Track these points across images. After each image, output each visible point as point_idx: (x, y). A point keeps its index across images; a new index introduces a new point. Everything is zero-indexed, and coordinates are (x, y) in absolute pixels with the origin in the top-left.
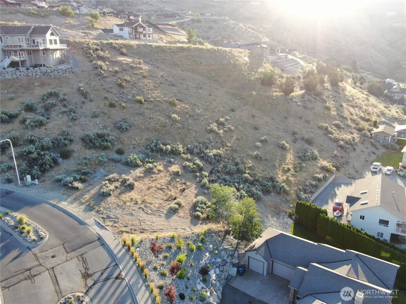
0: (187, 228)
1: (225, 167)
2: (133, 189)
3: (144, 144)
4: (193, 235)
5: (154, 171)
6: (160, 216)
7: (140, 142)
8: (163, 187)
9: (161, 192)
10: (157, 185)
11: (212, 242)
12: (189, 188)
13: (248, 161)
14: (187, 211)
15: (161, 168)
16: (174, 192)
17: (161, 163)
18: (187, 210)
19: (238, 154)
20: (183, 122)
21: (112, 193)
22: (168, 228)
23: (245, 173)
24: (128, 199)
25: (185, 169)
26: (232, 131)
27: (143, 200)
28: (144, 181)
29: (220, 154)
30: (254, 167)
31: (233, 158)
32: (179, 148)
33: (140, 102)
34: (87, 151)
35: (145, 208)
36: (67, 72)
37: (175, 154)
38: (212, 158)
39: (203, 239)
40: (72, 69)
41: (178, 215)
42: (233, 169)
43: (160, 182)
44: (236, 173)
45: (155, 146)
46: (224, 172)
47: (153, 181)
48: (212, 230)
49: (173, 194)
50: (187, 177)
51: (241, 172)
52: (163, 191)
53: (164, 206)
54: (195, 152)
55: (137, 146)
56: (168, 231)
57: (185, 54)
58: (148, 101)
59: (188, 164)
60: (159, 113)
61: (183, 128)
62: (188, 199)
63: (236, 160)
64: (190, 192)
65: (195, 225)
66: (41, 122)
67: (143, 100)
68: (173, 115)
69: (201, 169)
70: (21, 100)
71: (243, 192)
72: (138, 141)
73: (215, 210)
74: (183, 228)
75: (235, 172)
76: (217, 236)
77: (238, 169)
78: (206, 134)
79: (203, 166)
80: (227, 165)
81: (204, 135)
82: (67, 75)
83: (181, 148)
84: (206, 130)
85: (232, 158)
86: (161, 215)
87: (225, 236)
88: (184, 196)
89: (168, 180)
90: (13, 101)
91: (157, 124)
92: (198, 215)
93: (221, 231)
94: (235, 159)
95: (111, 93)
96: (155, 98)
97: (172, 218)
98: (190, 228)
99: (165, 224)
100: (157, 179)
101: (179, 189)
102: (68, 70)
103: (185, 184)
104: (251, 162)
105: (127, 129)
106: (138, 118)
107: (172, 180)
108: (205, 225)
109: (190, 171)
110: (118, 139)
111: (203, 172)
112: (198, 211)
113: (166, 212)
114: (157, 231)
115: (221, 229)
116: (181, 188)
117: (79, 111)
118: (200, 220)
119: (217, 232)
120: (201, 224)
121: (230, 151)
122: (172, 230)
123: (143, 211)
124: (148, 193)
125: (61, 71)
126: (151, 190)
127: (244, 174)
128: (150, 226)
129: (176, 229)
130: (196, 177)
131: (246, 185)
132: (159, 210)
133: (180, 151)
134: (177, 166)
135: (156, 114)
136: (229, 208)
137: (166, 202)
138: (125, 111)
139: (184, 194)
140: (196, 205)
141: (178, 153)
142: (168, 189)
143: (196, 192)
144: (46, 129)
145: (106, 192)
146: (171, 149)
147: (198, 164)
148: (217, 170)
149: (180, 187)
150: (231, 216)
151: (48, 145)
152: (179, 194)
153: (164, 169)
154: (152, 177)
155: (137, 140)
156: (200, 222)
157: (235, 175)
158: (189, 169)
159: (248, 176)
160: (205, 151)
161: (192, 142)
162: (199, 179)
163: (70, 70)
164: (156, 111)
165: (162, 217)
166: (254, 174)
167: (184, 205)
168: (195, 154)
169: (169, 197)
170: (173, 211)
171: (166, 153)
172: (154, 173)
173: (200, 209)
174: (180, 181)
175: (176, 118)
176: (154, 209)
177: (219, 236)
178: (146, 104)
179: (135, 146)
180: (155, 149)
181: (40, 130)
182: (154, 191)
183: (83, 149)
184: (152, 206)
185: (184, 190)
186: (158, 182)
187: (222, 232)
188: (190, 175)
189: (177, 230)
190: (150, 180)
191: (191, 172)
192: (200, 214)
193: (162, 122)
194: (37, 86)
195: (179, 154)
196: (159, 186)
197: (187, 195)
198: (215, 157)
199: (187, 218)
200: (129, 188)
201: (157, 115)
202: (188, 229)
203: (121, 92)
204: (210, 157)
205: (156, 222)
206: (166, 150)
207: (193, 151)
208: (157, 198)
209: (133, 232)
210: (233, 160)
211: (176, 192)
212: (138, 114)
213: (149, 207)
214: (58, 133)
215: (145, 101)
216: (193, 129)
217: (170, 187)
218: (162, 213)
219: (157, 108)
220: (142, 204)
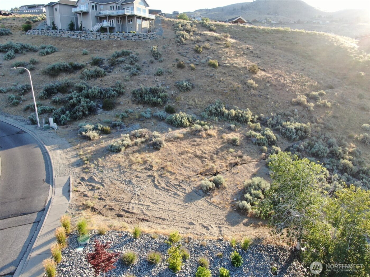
0: (214, 226)
1: (311, 146)
2: (157, 149)
3: (203, 106)
4: (218, 244)
5: (200, 134)
6: (176, 194)
7: (199, 103)
8: (204, 155)
9: (199, 161)
10: (197, 151)
11: (256, 268)
12: (246, 163)
13: (350, 145)
14: (229, 197)
15: (213, 132)
16: (219, 164)
17: (216, 127)
18: (229, 195)
19: (333, 134)
20: (261, 89)
21: (123, 149)
22: (177, 218)
23: (343, 158)
24: (140, 160)
25: (248, 140)
26: (328, 107)
27: (163, 166)
28: (180, 143)
29: (305, 129)
30: (360, 152)
31: (325, 137)
32: (247, 114)
33: (213, 66)
34: (134, 106)
35: (157, 178)
36: (148, 38)
37: (239, 121)
38: (292, 131)
39: (236, 259)
40: (154, 35)
41: (209, 200)
42: (324, 150)
43: (203, 148)
44: (328, 157)
45: (216, 109)
46: (309, 153)
47: (194, 145)
48: (264, 242)
49: (215, 167)
50: (248, 149)
51: (338, 157)
52: (202, 161)
53: (192, 181)
54: (268, 123)
55: (194, 107)
56: (172, 223)
57: (280, 35)
58: (224, 66)
59: (254, 133)
60: (231, 78)
61: (260, 96)
62: (237, 178)
63: (331, 140)
64: (244, 170)
65: (233, 224)
66: (98, 72)
67: (217, 65)
68: (249, 81)
69: (271, 143)
70: (93, 55)
71: (338, 185)
72: (196, 103)
73: (275, 203)
74: (205, 224)
75: (326, 155)
76: (271, 257)
77: (331, 152)
78: (289, 106)
79: (275, 139)
80: (315, 144)
81: (287, 107)
82: (146, 40)
83: (249, 114)
84: (291, 102)
85: (323, 136)
86: (179, 193)
87: (289, 262)
88: (233, 173)
89: (216, 148)
90: (86, 56)
91: (227, 87)
92: (243, 206)
93: (282, 249)
94: (328, 139)
95: (185, 57)
96: (233, 64)
97: (196, 202)
98: (220, 227)
99: (177, 210)
100: (201, 144)
101: (228, 162)
102: (149, 36)
103: (240, 157)
104: (354, 146)
105: (187, 88)
106: (205, 80)
107: (222, 149)
108: (252, 229)
109: (254, 142)
110: (174, 98)
111: (274, 147)
112: (246, 200)
113: (190, 190)
114: (153, 219)
115: (285, 244)
116: (233, 161)
117: (144, 69)
118: (247, 218)
119: (273, 248)
120: (246, 225)
121: (322, 128)
122: (182, 225)
123: (153, 181)
124: (178, 159)
125: (142, 36)
126: (183, 156)
127: (341, 160)
128: (145, 208)
129: (191, 223)
130: (262, 151)
131: (345, 176)
132: (179, 186)
133: (248, 118)
134: (238, 134)
135: (228, 78)
136: (304, 205)
137: (199, 175)
138: (193, 73)
139: (234, 170)
140: (247, 189)
141: (243, 120)
142: (212, 159)
143: (254, 170)
144: (101, 80)
145: (115, 146)
146: (235, 114)
147: (269, 136)
148: (297, 148)
149: (232, 159)
150: (308, 222)
151: (94, 94)
152: (225, 169)
153: (217, 135)
154: (195, 141)
155: (197, 101)
156: (246, 220)
157: (326, 159)
158: (253, 139)
159: (350, 163)
160: (284, 123)
161: (268, 112)
162: (265, 155)
163: (152, 36)
164: (229, 75)
165: (179, 198)
166: (360, 163)
167: (226, 186)
168: (269, 125)
169: (208, 170)
170: (203, 191)
171: (227, 118)
172: (201, 137)
173: (251, 198)
174: (234, 153)
175: (252, 84)
176: (173, 182)
177: (277, 260)
178: (220, 68)
179: (192, 107)
180: (214, 112)
181: (96, 81)
182: (187, 158)
183: (131, 103)
184: (172, 177)
185: (236, 164)
186: (201, 148)
187: (285, 250)
188: (254, 149)
189: (191, 226)
190: (190, 144)
191: (255, 144)
192: (248, 205)
193: (233, 87)
194: (114, 47)
195: (246, 121)
196: (199, 153)
197: (238, 173)
198: (296, 132)
199: (224, 208)
200: (153, 147)
201: (229, 80)
202: (215, 230)
203: (196, 57)
204: (289, 130)
205: (162, 203)
206: (229, 115)
207: (267, 121)
208: (188, 167)
209: (104, 211)
210: (324, 140)
211: (222, 165)
212: (207, 76)
213: (166, 178)
214: (111, 85)
215: (219, 65)
216: (273, 98)
217: (215, 156)
218: (183, 191)
219: (232, 73)
220: (157, 171)
